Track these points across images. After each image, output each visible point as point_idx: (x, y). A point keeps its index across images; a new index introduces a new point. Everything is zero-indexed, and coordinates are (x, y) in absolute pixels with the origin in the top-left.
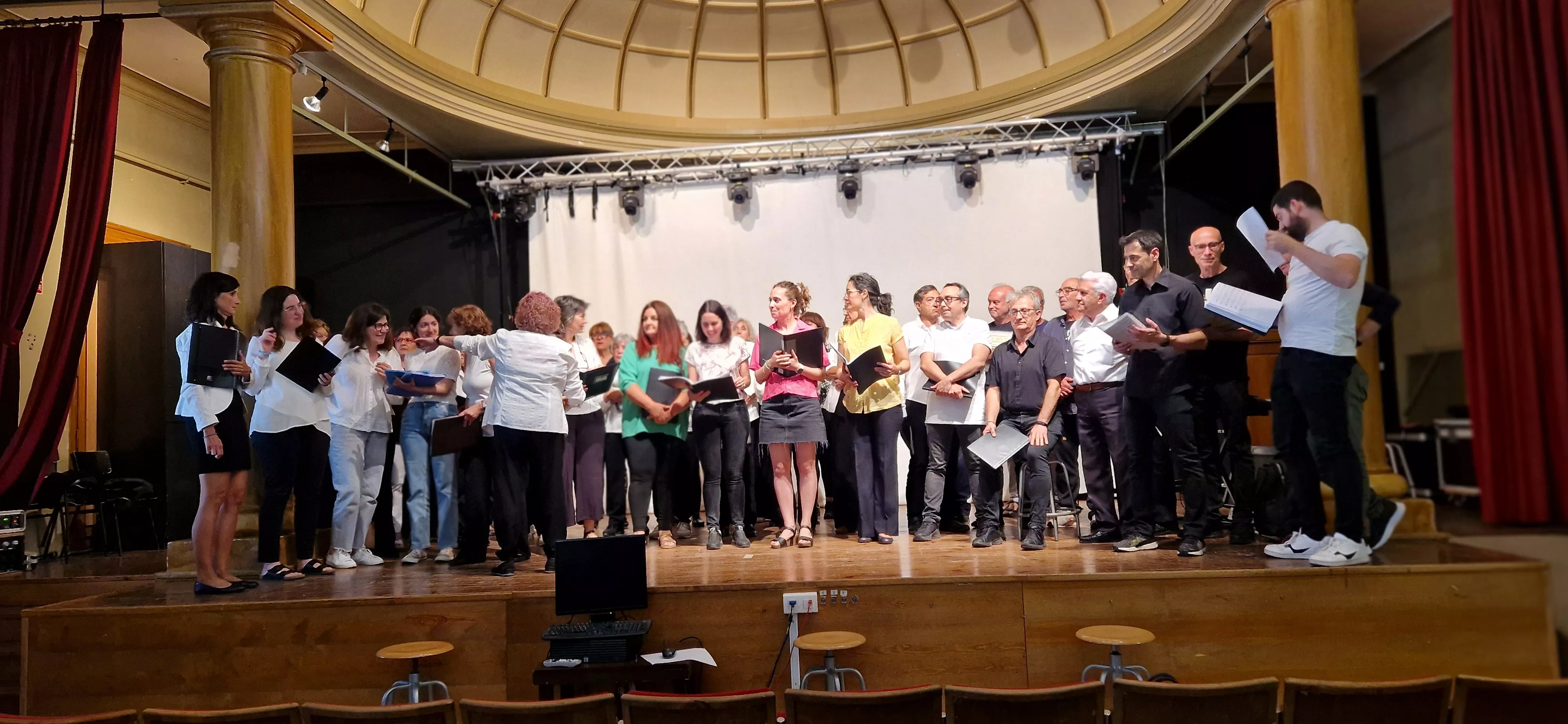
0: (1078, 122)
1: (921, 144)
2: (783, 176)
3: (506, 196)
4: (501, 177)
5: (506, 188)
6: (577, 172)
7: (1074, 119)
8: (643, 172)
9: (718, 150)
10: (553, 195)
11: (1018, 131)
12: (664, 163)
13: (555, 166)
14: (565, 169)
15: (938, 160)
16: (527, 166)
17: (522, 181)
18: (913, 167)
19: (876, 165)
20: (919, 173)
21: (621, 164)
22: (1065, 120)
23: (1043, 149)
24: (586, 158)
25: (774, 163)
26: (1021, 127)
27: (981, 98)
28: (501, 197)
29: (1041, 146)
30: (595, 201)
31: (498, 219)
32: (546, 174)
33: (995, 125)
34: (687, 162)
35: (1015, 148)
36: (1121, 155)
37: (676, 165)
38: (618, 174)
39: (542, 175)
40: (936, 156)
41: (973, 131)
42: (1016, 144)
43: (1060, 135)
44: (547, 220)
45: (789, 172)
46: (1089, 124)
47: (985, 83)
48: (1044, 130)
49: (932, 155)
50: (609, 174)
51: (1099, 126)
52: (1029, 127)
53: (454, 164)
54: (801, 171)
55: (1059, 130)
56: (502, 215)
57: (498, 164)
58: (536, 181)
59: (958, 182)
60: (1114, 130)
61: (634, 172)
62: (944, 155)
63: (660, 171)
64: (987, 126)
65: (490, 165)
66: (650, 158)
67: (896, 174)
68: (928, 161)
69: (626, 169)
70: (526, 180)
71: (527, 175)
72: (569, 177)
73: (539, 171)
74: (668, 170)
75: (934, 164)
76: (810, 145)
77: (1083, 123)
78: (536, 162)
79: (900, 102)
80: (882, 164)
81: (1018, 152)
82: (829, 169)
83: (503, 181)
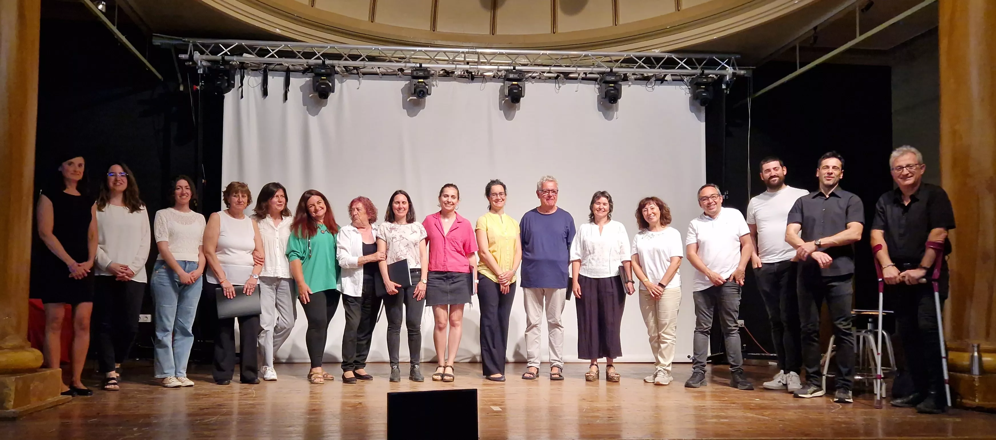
0: (696, 59)
1: (573, 65)
2: (455, 80)
3: (204, 71)
4: (202, 53)
5: (204, 63)
6: (272, 56)
7: (694, 56)
8: (335, 62)
9: (402, 51)
10: (248, 74)
11: (650, 62)
12: (354, 57)
13: (253, 48)
14: (262, 53)
15: (583, 79)
16: (226, 46)
17: (223, 58)
18: (563, 83)
19: (534, 78)
20: (569, 87)
21: (313, 54)
22: (686, 57)
23: (666, 79)
24: (282, 46)
25: (449, 67)
26: (652, 58)
27: (619, 32)
28: (200, 71)
29: (665, 76)
30: (287, 84)
31: (197, 90)
32: (245, 55)
33: (632, 54)
34: (372, 59)
35: (646, 75)
36: (726, 89)
37: (363, 60)
38: (312, 61)
39: (241, 55)
40: (582, 75)
41: (614, 58)
42: (648, 71)
43: (682, 67)
44: (242, 97)
45: (461, 77)
46: (705, 62)
47: (622, 21)
48: (670, 63)
49: (579, 74)
50: (304, 61)
51: (712, 64)
52: (658, 59)
53: (154, 37)
54: (470, 77)
55: (682, 63)
56: (200, 87)
57: (199, 41)
58: (235, 60)
59: (603, 98)
60: (724, 68)
61: (328, 62)
62: (588, 76)
63: (351, 63)
64: (625, 55)
65: (191, 41)
66: (341, 52)
67: (551, 86)
68: (576, 79)
69: (318, 58)
70: (226, 58)
71: (226, 54)
72: (266, 59)
73: (239, 51)
74: (357, 63)
75: (580, 82)
76: (481, 56)
77: (700, 61)
78: (236, 43)
79: (548, 29)
80: (538, 77)
81: (647, 79)
82: (494, 77)
83: (204, 57)
